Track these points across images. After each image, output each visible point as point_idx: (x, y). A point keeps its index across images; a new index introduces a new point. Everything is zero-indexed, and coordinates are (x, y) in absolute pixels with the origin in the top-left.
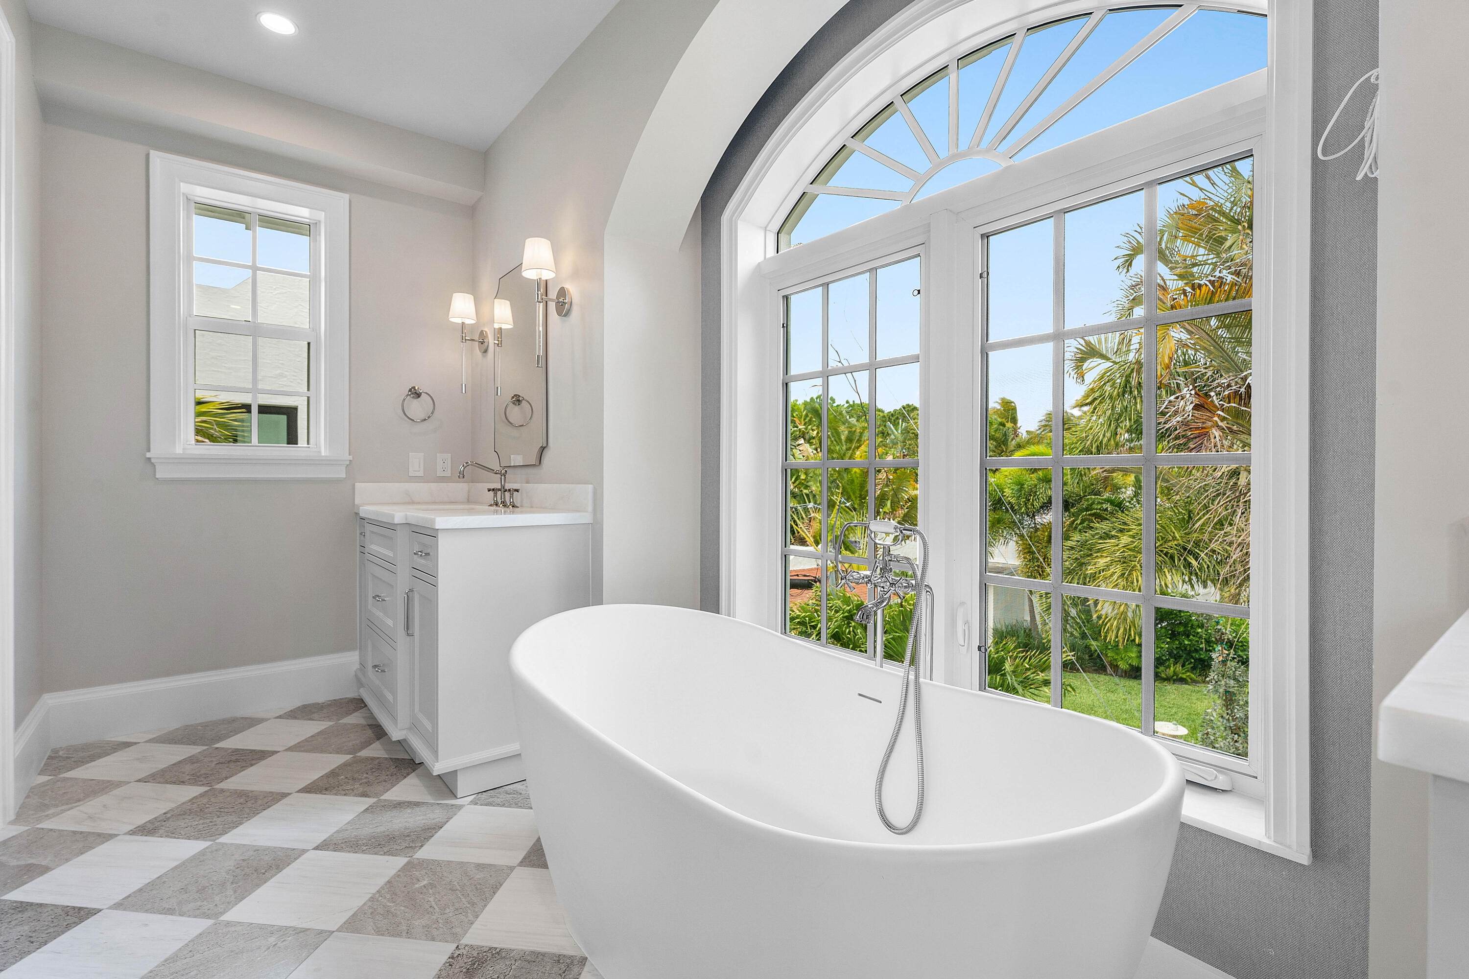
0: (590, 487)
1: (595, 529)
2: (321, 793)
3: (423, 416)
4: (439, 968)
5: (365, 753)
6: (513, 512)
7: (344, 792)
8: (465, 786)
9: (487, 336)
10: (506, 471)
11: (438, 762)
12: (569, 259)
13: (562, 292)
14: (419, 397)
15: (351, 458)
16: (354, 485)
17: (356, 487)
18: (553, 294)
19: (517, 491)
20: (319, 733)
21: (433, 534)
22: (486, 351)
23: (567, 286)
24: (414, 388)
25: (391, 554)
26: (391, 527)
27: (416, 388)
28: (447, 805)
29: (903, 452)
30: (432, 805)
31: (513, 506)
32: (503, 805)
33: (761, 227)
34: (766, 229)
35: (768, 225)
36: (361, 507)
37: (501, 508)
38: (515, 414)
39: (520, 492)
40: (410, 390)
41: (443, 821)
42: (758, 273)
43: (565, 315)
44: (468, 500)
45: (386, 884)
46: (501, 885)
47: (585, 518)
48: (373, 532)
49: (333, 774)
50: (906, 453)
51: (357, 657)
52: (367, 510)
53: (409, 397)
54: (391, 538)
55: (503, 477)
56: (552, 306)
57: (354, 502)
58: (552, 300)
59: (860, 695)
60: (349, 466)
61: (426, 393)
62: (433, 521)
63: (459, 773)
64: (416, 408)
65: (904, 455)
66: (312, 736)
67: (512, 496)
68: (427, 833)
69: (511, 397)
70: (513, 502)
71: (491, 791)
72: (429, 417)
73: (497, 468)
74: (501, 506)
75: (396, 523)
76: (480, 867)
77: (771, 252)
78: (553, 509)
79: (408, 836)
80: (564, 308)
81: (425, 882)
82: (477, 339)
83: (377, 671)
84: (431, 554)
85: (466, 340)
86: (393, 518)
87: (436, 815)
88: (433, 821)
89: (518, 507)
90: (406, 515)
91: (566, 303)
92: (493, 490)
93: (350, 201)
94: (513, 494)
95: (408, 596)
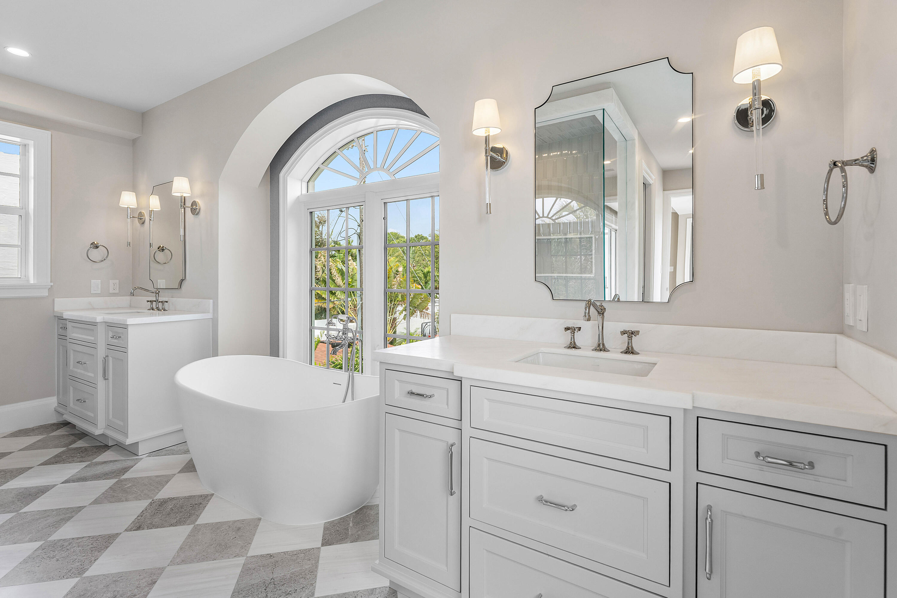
0: (211, 301)
1: (215, 322)
2: (53, 464)
3: (100, 258)
4: (146, 506)
5: (74, 446)
6: (164, 315)
7: (69, 462)
8: (142, 450)
9: (144, 215)
10: (159, 291)
11: (128, 438)
12: (199, 187)
13: (194, 203)
14: (97, 248)
15: (52, 284)
16: (54, 300)
17: (55, 302)
18: (188, 204)
19: (167, 302)
20: (38, 441)
21: (125, 327)
22: (143, 223)
23: (197, 200)
24: (94, 243)
25: (93, 338)
26: (94, 324)
27: (96, 243)
28: (133, 459)
29: (413, 265)
30: (124, 460)
31: (164, 310)
32: (166, 455)
33: (300, 180)
34: (302, 180)
35: (303, 178)
36: (64, 313)
37: (156, 312)
38: (160, 256)
39: (168, 302)
40: (92, 244)
41: (133, 465)
42: (298, 200)
43: (197, 214)
44: (130, 306)
45: (109, 489)
46: (170, 480)
47: (209, 316)
48: (74, 327)
49: (56, 456)
50: (414, 265)
51: (56, 400)
52: (67, 315)
53: (91, 248)
54: (93, 330)
55: (157, 295)
56: (188, 210)
57: (54, 309)
58: (188, 207)
59: (334, 383)
60: (50, 289)
61: (102, 246)
62: (126, 321)
63: (139, 443)
64: (95, 254)
65: (414, 266)
66: (34, 443)
67: (163, 304)
68: (125, 470)
69: (157, 248)
70: (164, 308)
71: (158, 451)
72: (105, 259)
73: (153, 290)
74: (156, 310)
75: (97, 322)
76: (157, 476)
77: (304, 191)
78: (189, 312)
79: (115, 472)
80: (195, 211)
81: (130, 485)
82: (137, 216)
83: (81, 402)
84: (122, 337)
85: (130, 217)
86: (96, 319)
87: (129, 463)
88: (127, 465)
89: (167, 310)
90: (104, 317)
91: (197, 209)
92: (151, 301)
93: (51, 135)
94: (164, 304)
95: (105, 359)
